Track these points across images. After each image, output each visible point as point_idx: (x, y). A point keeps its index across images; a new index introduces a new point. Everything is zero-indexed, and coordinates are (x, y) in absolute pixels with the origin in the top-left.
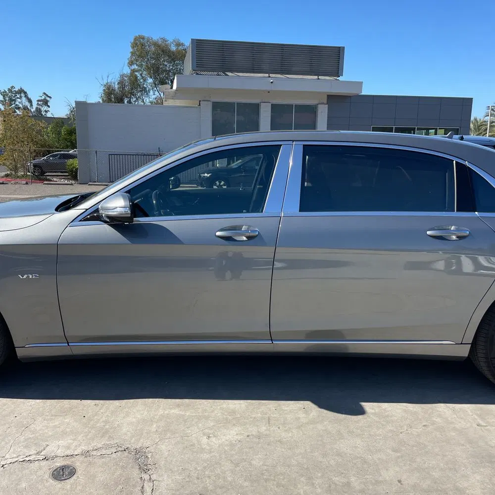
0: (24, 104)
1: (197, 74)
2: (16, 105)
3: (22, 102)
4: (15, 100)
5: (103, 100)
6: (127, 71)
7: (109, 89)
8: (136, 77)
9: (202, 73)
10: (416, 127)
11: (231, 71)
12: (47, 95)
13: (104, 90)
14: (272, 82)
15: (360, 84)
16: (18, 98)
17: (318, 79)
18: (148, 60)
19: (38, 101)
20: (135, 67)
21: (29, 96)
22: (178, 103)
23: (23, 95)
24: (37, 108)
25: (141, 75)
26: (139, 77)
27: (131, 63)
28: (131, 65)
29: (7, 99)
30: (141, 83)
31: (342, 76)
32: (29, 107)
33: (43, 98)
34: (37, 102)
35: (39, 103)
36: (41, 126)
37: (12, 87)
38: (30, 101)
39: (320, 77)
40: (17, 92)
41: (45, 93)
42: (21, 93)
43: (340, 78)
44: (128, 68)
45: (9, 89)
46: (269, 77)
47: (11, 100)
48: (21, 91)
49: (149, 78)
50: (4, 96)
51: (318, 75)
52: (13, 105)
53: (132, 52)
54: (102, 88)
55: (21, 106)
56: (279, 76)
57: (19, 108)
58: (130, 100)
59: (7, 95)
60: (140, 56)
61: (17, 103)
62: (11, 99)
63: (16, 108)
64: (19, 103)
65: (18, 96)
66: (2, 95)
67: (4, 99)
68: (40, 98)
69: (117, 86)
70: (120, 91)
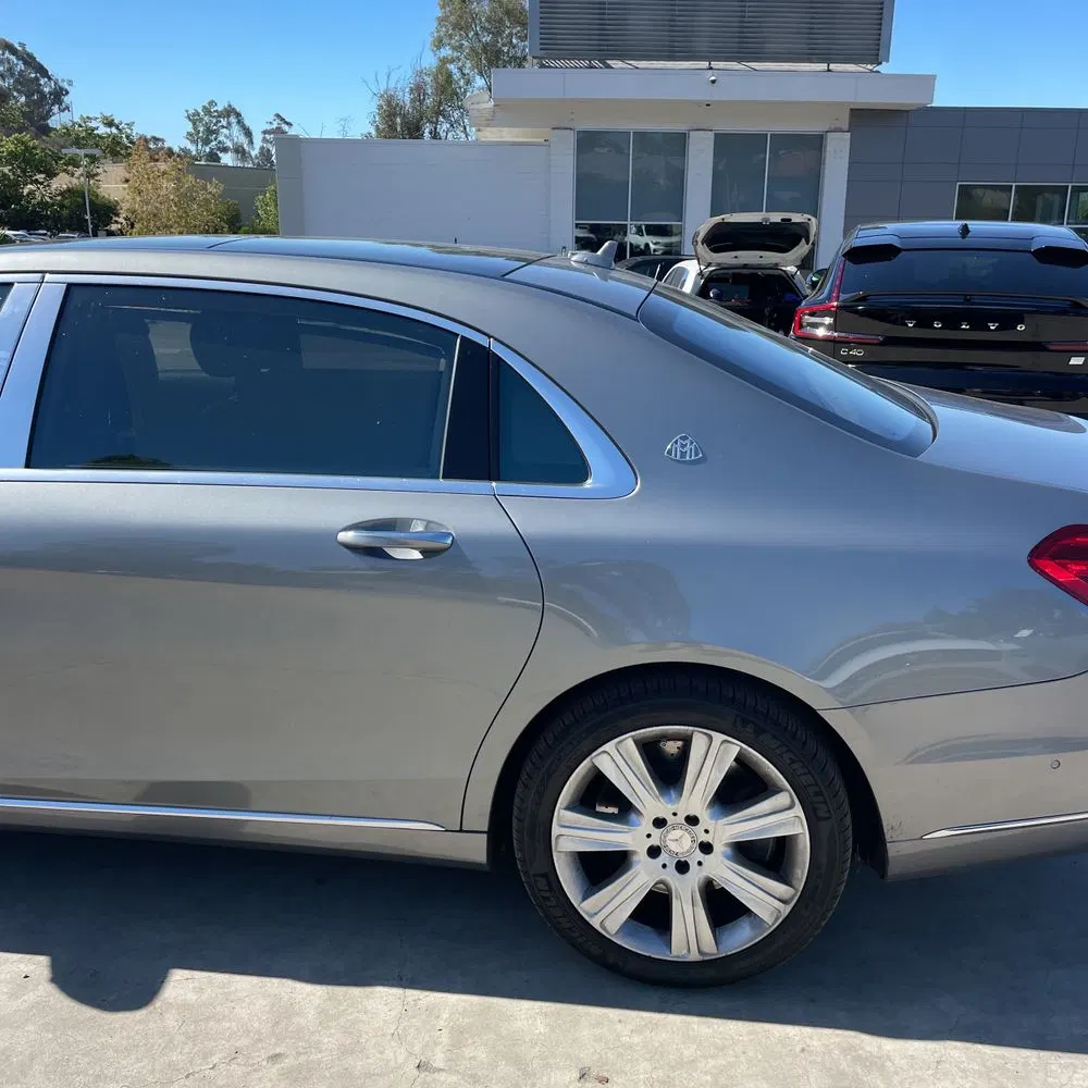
0: (236, 139)
1: (542, 66)
2: (220, 142)
3: (231, 135)
4: (216, 132)
5: (377, 128)
6: (430, 61)
7: (389, 103)
8: (450, 75)
9: (552, 63)
10: (1070, 185)
11: (622, 58)
12: (283, 119)
13: (380, 107)
14: (713, 82)
15: (928, 82)
16: (223, 127)
17: (829, 70)
18: (477, 34)
19: (265, 132)
20: (446, 52)
21: (247, 123)
22: (507, 134)
23: (233, 120)
24: (262, 148)
25: (460, 69)
26: (457, 75)
27: (439, 44)
28: (439, 48)
29: (201, 129)
30: (460, 88)
31: (887, 61)
32: (245, 146)
33: (275, 126)
34: (262, 136)
35: (268, 136)
36: (210, 193)
37: (212, 103)
38: (248, 133)
39: (832, 66)
40: (220, 115)
41: (278, 116)
42: (229, 116)
43: (884, 68)
44: (432, 54)
45: (204, 107)
46: (711, 68)
47: (209, 131)
48: (230, 112)
49: (478, 77)
50: (194, 124)
51: (829, 61)
52: (214, 143)
53: (438, 18)
54: (376, 102)
55: (229, 144)
56: (734, 65)
57: (225, 150)
58: (436, 129)
59: (201, 120)
60: (457, 26)
61: (221, 138)
62: (208, 128)
63: (219, 149)
64: (226, 136)
65: (224, 122)
66: (190, 120)
67: (195, 128)
68: (268, 127)
69: (407, 98)
70: (414, 108)
